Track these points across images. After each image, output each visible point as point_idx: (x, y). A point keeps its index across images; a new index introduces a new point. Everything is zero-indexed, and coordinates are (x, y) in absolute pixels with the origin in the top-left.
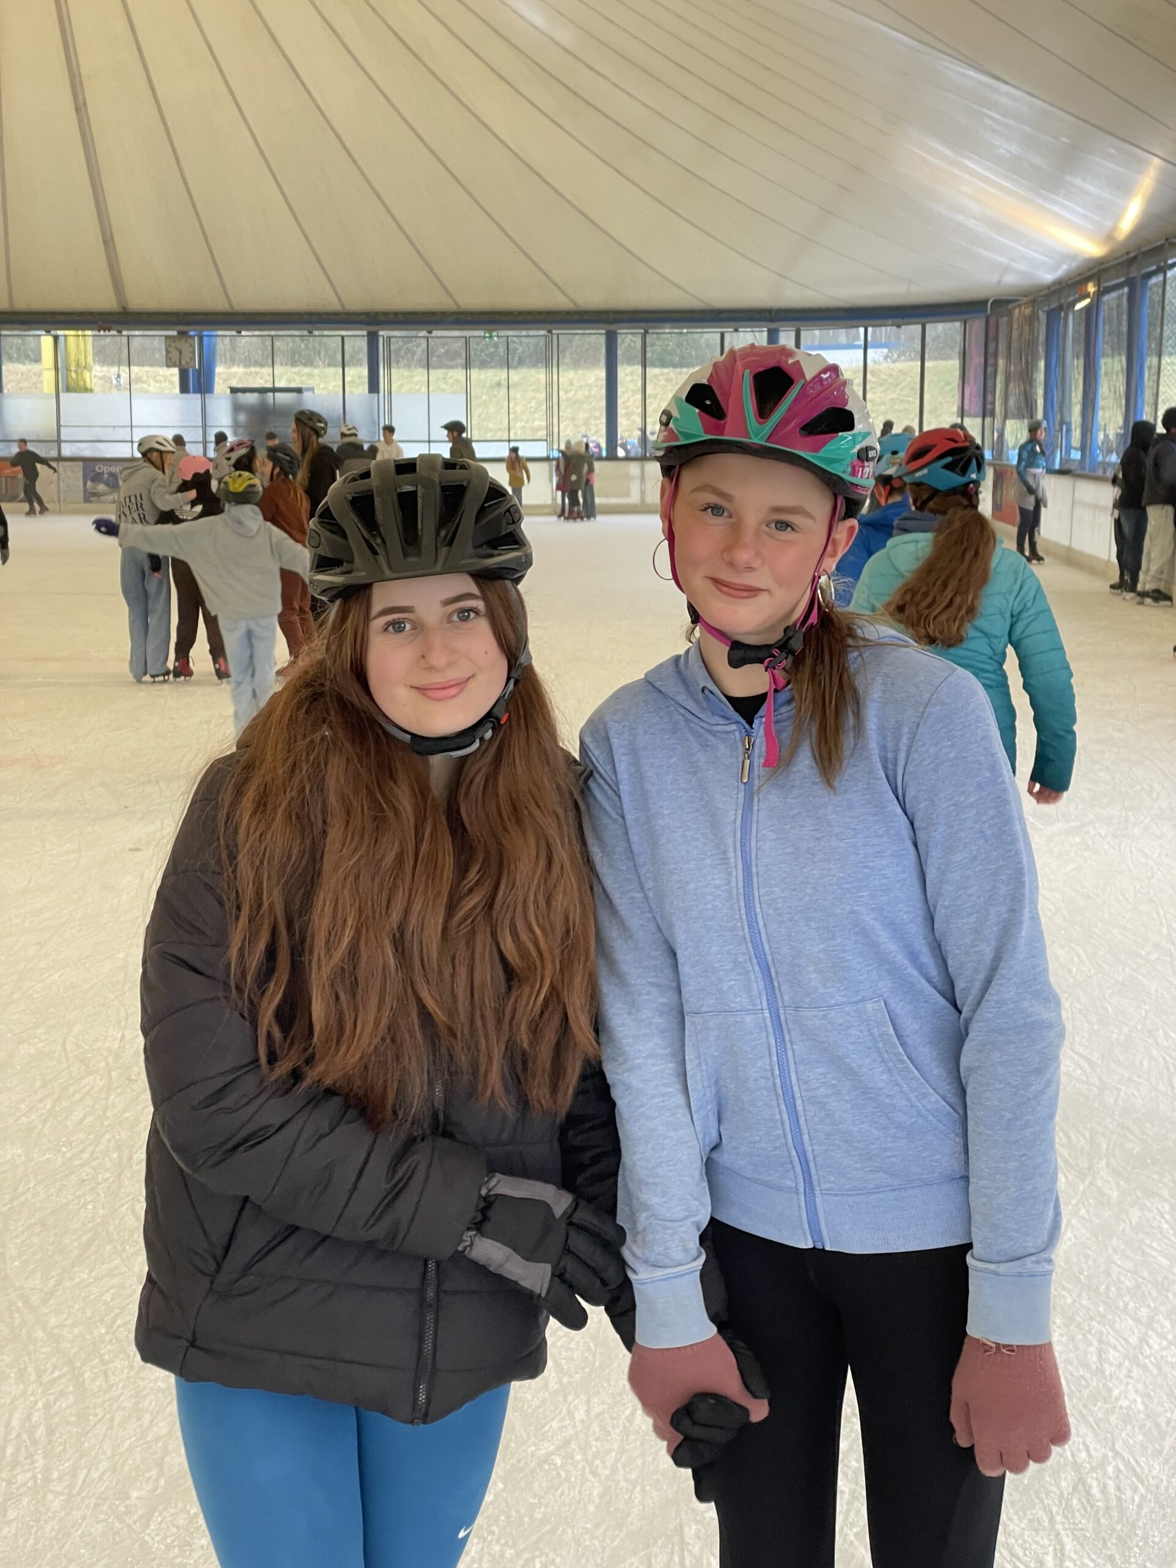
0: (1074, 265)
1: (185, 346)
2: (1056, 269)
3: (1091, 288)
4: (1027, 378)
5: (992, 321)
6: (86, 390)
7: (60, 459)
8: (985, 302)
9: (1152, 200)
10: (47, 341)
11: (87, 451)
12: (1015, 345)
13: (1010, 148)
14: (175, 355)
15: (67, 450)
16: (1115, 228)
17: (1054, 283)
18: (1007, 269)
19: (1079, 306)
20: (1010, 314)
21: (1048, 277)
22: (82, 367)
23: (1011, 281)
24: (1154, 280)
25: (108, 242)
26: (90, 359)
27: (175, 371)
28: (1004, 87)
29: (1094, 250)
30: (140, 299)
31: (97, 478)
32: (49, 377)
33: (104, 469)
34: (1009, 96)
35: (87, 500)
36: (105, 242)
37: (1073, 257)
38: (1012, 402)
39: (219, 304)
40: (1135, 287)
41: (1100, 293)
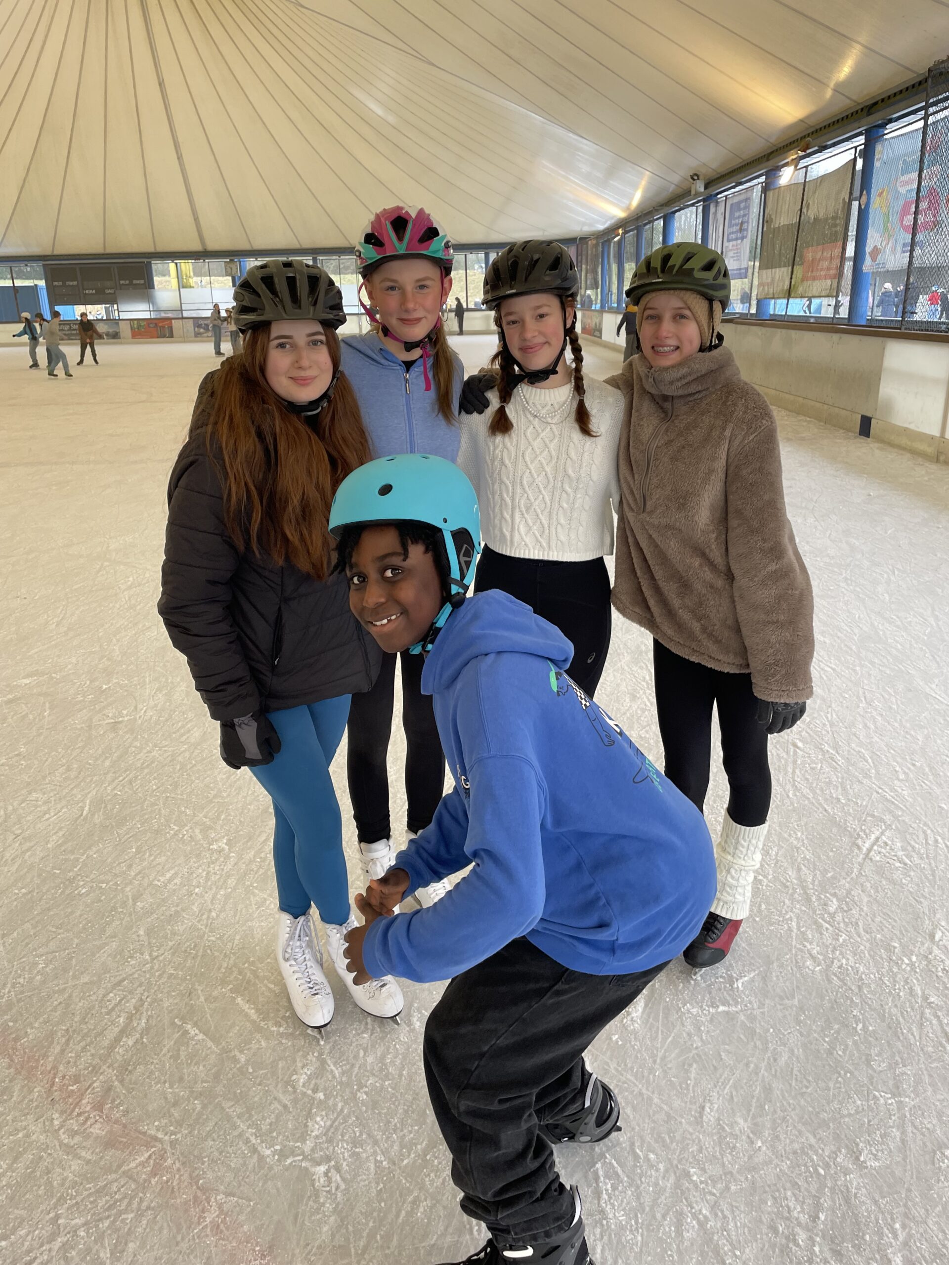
0: (613, 221)
1: (233, 266)
2: (605, 223)
3: (620, 231)
4: (595, 272)
5: (580, 246)
6: (191, 287)
7: (183, 318)
8: (576, 239)
9: (646, 190)
10: (172, 266)
11: (194, 314)
12: (589, 257)
13: (585, 168)
14: (229, 270)
15: (185, 314)
16: (630, 204)
17: (606, 229)
18: (584, 224)
19: (616, 239)
20: (587, 243)
21: (601, 227)
22: (188, 277)
23: (587, 229)
24: (648, 226)
25: (196, 219)
26: (192, 274)
27: (230, 278)
28: (585, 141)
29: (622, 214)
30: (212, 246)
31: (199, 326)
32: (174, 282)
33: (201, 322)
34: (586, 145)
35: (196, 336)
36: (195, 220)
37: (612, 218)
38: (588, 282)
39: (247, 247)
40: (639, 230)
41: (625, 232)
